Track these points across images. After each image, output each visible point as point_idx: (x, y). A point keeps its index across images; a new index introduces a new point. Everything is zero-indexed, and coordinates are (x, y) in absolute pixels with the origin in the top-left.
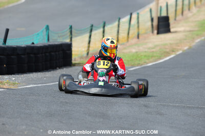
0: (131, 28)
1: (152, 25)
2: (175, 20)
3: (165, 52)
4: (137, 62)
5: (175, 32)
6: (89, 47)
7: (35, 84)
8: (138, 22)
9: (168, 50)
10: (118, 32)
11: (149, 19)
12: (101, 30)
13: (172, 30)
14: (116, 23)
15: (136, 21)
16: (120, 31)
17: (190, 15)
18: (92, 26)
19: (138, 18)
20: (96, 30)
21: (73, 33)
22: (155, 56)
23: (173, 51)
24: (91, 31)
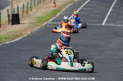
9: (18, 34)
11: (7, 15)
13: (21, 22)
22: (10, 38)
23: (21, 35)
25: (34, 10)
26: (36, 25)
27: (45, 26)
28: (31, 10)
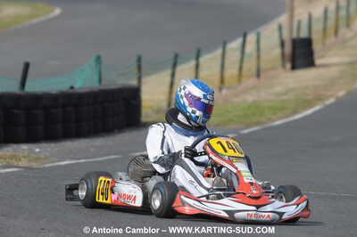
0: (246, 60)
1: (283, 54)
2: (324, 44)
4: (255, 119)
5: (323, 66)
6: (170, 93)
7: (74, 159)
8: (258, 49)
9: (310, 97)
10: (223, 66)
11: (277, 42)
12: (193, 63)
13: (318, 62)
14: (219, 52)
15: (255, 48)
16: (226, 65)
17: (349, 34)
18: (176, 57)
19: (258, 41)
20: (183, 63)
21: (143, 69)
22: (287, 109)
23: (319, 99)
24: (175, 65)
28: (348, 26)
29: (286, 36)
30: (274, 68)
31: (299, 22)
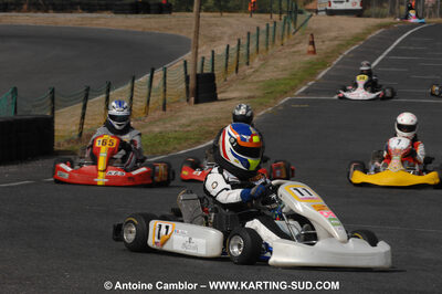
0: (152, 94)
1: (187, 88)
3: (207, 132)
4: (161, 148)
5: (225, 100)
6: (82, 124)
8: (165, 83)
10: (131, 98)
11: (183, 77)
12: (103, 96)
13: (219, 96)
14: (129, 85)
15: (162, 83)
16: (134, 97)
17: (249, 71)
18: (88, 89)
19: (165, 76)
20: (96, 96)
21: (56, 101)
22: (191, 139)
24: (86, 98)
25: (256, 63)
26: (261, 104)
27: (285, 105)
28: (248, 64)
29: (190, 72)
30: (178, 101)
31: (203, 58)
